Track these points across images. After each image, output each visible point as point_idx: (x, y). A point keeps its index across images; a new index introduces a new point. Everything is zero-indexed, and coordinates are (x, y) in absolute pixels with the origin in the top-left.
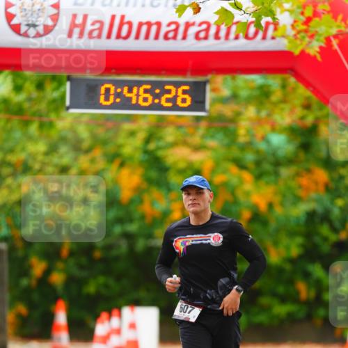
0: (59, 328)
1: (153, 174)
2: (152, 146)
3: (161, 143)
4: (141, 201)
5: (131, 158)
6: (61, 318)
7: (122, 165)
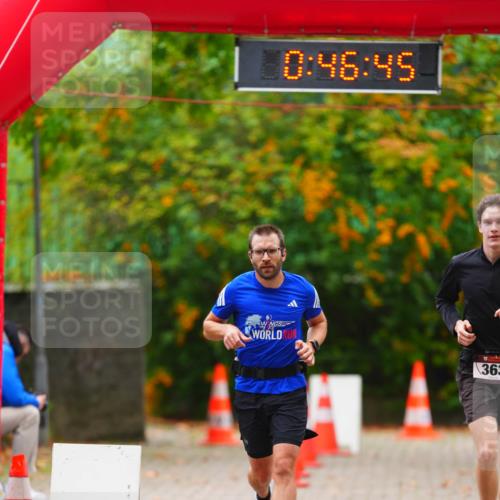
0: (217, 405)
1: (352, 179)
2: (349, 138)
3: (362, 133)
4: (335, 218)
5: (319, 155)
6: (221, 390)
7: (306, 165)
